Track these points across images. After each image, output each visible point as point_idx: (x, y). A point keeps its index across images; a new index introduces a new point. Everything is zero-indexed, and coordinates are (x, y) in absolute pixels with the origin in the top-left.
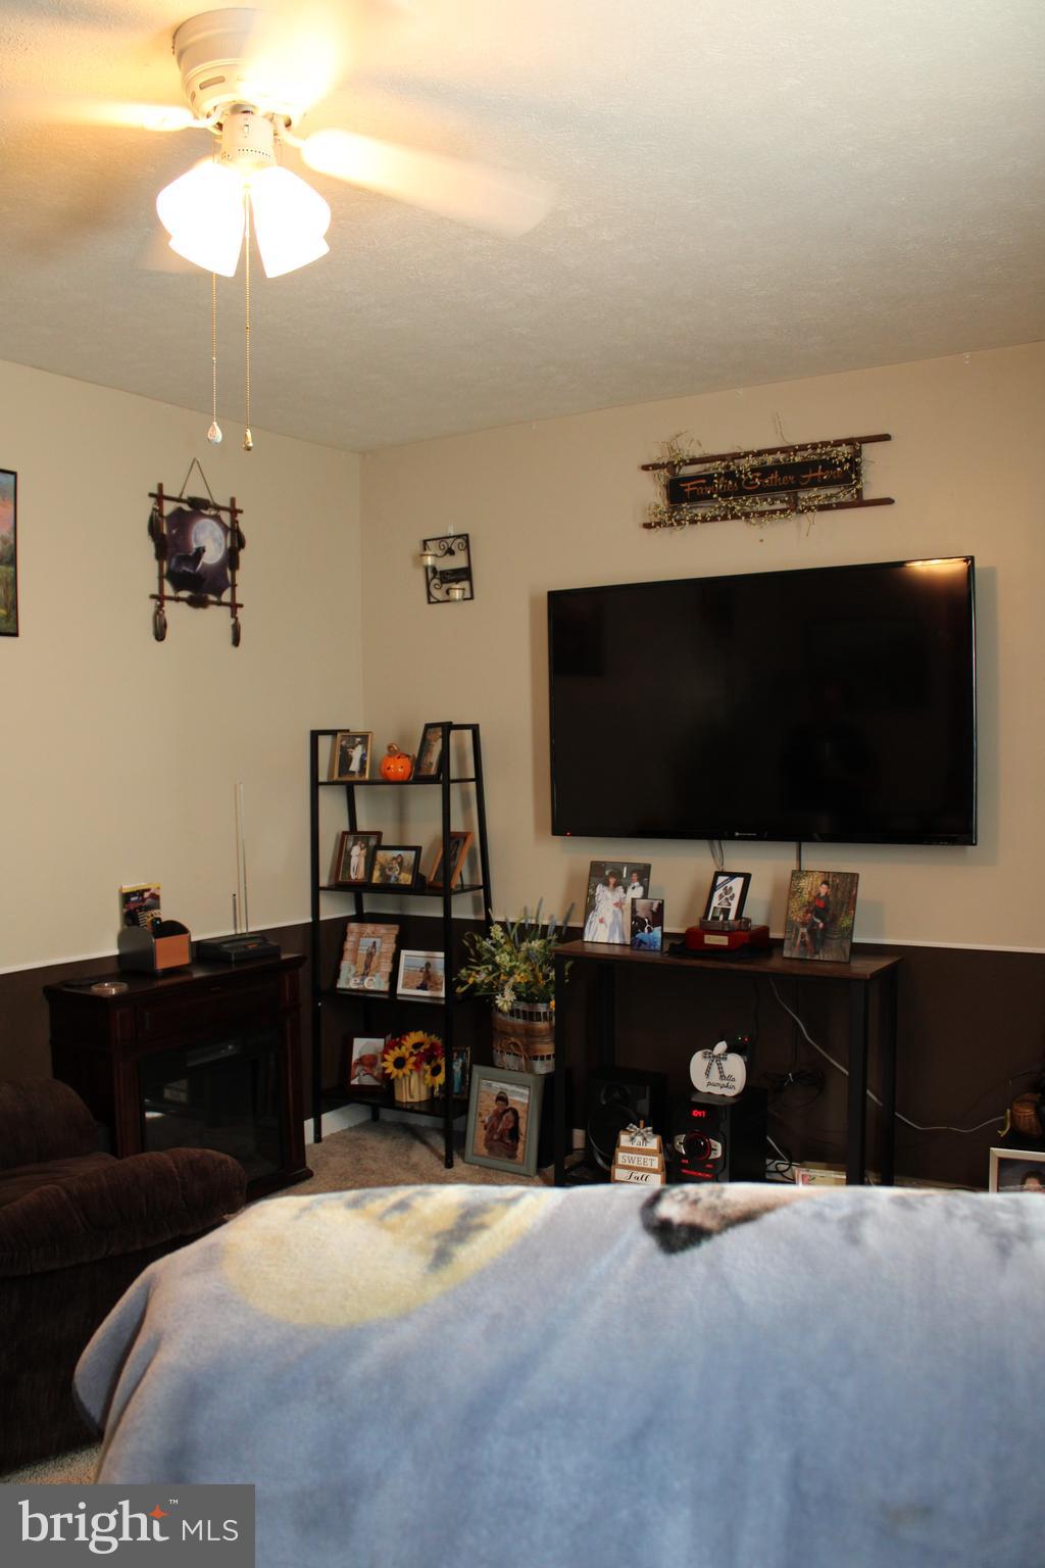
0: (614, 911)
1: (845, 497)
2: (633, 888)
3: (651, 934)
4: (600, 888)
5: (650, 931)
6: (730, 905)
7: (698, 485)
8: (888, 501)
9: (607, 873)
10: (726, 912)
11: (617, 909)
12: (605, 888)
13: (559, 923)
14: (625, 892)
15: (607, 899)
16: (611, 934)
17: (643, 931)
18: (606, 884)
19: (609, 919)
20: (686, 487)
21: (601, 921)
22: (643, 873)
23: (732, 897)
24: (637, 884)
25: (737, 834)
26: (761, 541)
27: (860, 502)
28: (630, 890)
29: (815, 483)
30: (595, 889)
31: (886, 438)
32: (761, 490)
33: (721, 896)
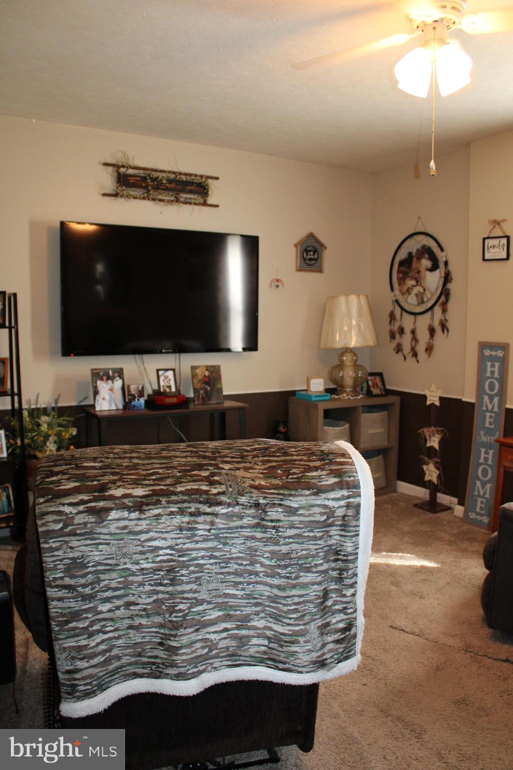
0: (109, 394)
1: (200, 201)
2: (117, 380)
3: (139, 401)
4: (99, 383)
5: (138, 400)
6: (170, 384)
7: (137, 180)
8: (217, 206)
9: (101, 374)
10: (170, 387)
11: (110, 392)
12: (102, 382)
14: (113, 383)
15: (104, 387)
16: (110, 405)
17: (135, 400)
18: (102, 379)
19: (107, 398)
20: (131, 180)
21: (103, 399)
22: (120, 373)
23: (170, 380)
24: (118, 378)
25: (164, 351)
26: (161, 213)
27: (205, 204)
28: (115, 381)
29: (191, 192)
30: (96, 383)
31: (217, 178)
32: (167, 189)
33: (164, 380)
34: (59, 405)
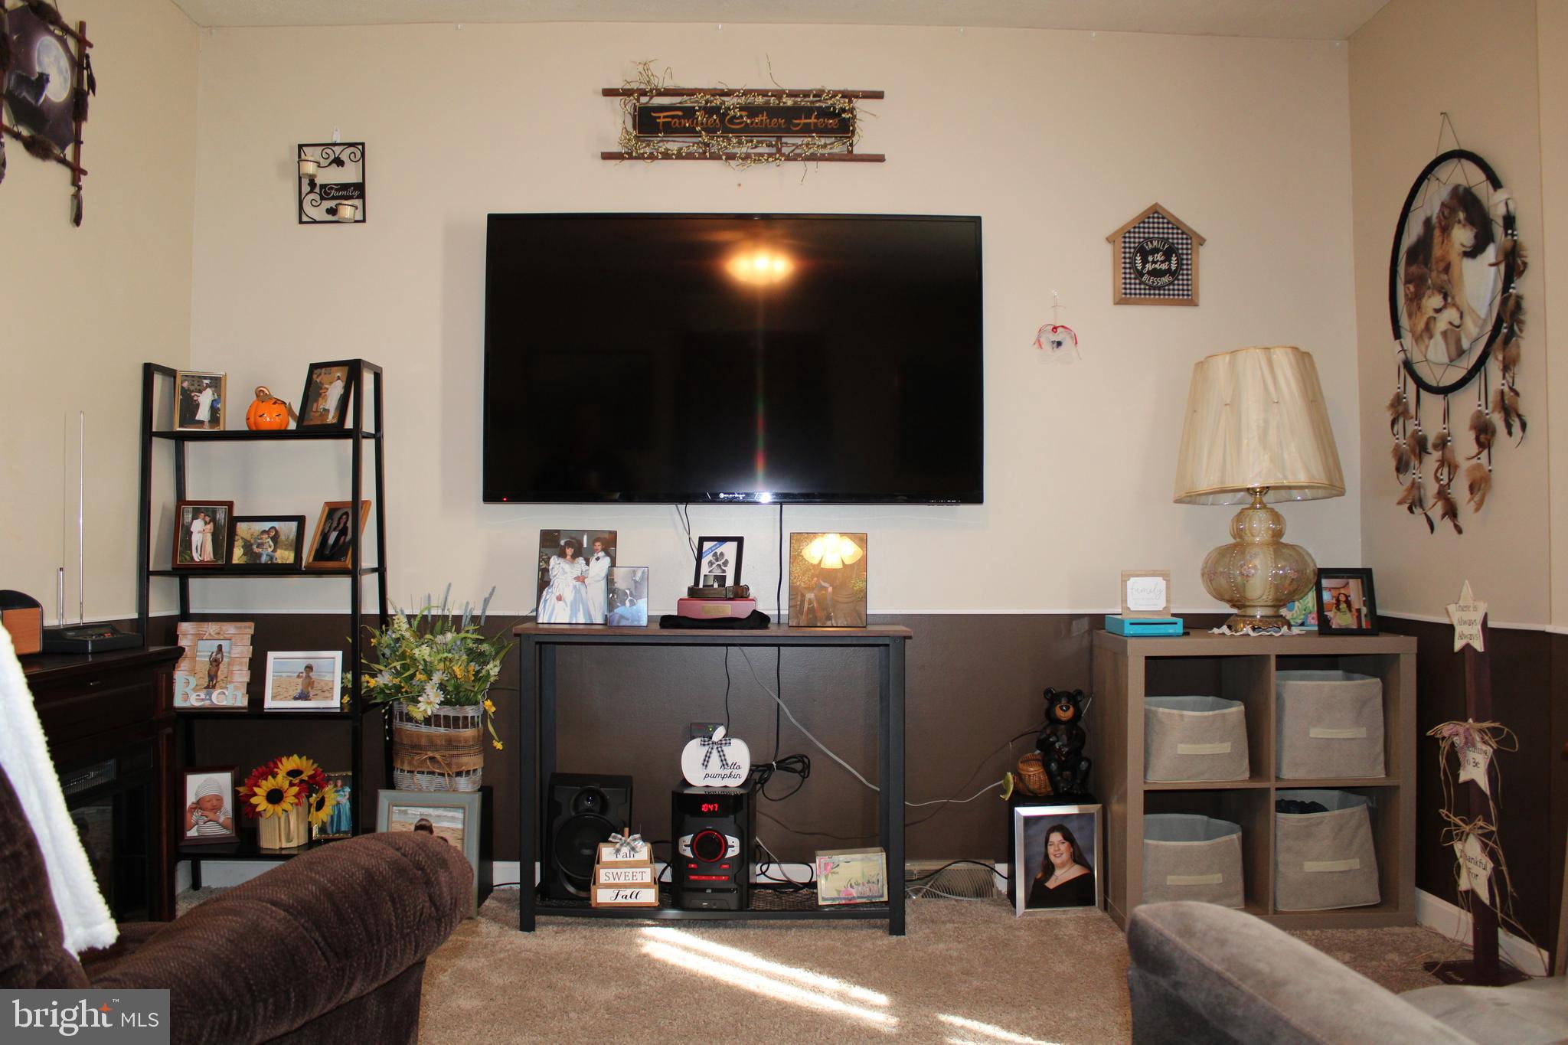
0: (575, 587)
1: (838, 148)
2: (598, 559)
3: (634, 607)
4: (554, 561)
5: (632, 603)
6: (724, 571)
7: (673, 117)
8: (879, 159)
9: (562, 543)
10: (721, 579)
11: (578, 584)
12: (561, 560)
13: (477, 612)
14: (588, 564)
15: (565, 573)
16: (574, 611)
17: (624, 604)
18: (562, 555)
19: (569, 596)
20: (659, 117)
21: (559, 598)
22: (609, 542)
23: (726, 563)
24: (601, 554)
25: (722, 496)
26: (740, 185)
27: (850, 157)
28: (593, 561)
29: (806, 130)
30: (547, 562)
31: (878, 95)
32: (748, 130)
33: (711, 563)
34: (488, 613)
